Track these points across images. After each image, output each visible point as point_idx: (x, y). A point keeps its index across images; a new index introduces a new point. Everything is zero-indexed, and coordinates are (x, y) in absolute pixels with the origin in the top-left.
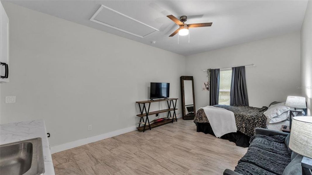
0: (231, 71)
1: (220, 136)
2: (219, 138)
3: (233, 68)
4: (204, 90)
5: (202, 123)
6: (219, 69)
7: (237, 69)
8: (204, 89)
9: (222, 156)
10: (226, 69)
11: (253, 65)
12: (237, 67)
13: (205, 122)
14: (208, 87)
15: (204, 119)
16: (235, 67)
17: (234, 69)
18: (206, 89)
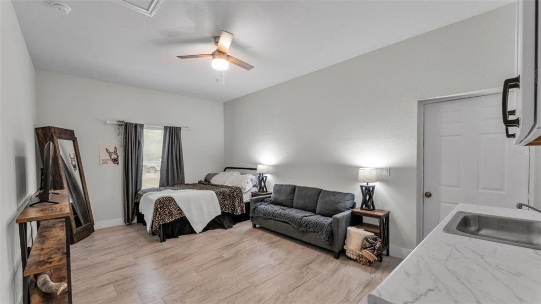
0: (163, 132)
1: (201, 230)
2: (200, 233)
3: (166, 128)
4: (107, 163)
5: (173, 221)
6: (143, 125)
7: (172, 129)
8: (105, 162)
9: (246, 241)
10: (153, 127)
11: (188, 127)
12: (173, 127)
13: (178, 217)
14: (116, 157)
15: (175, 212)
16: (170, 126)
17: (168, 130)
18: (111, 162)
